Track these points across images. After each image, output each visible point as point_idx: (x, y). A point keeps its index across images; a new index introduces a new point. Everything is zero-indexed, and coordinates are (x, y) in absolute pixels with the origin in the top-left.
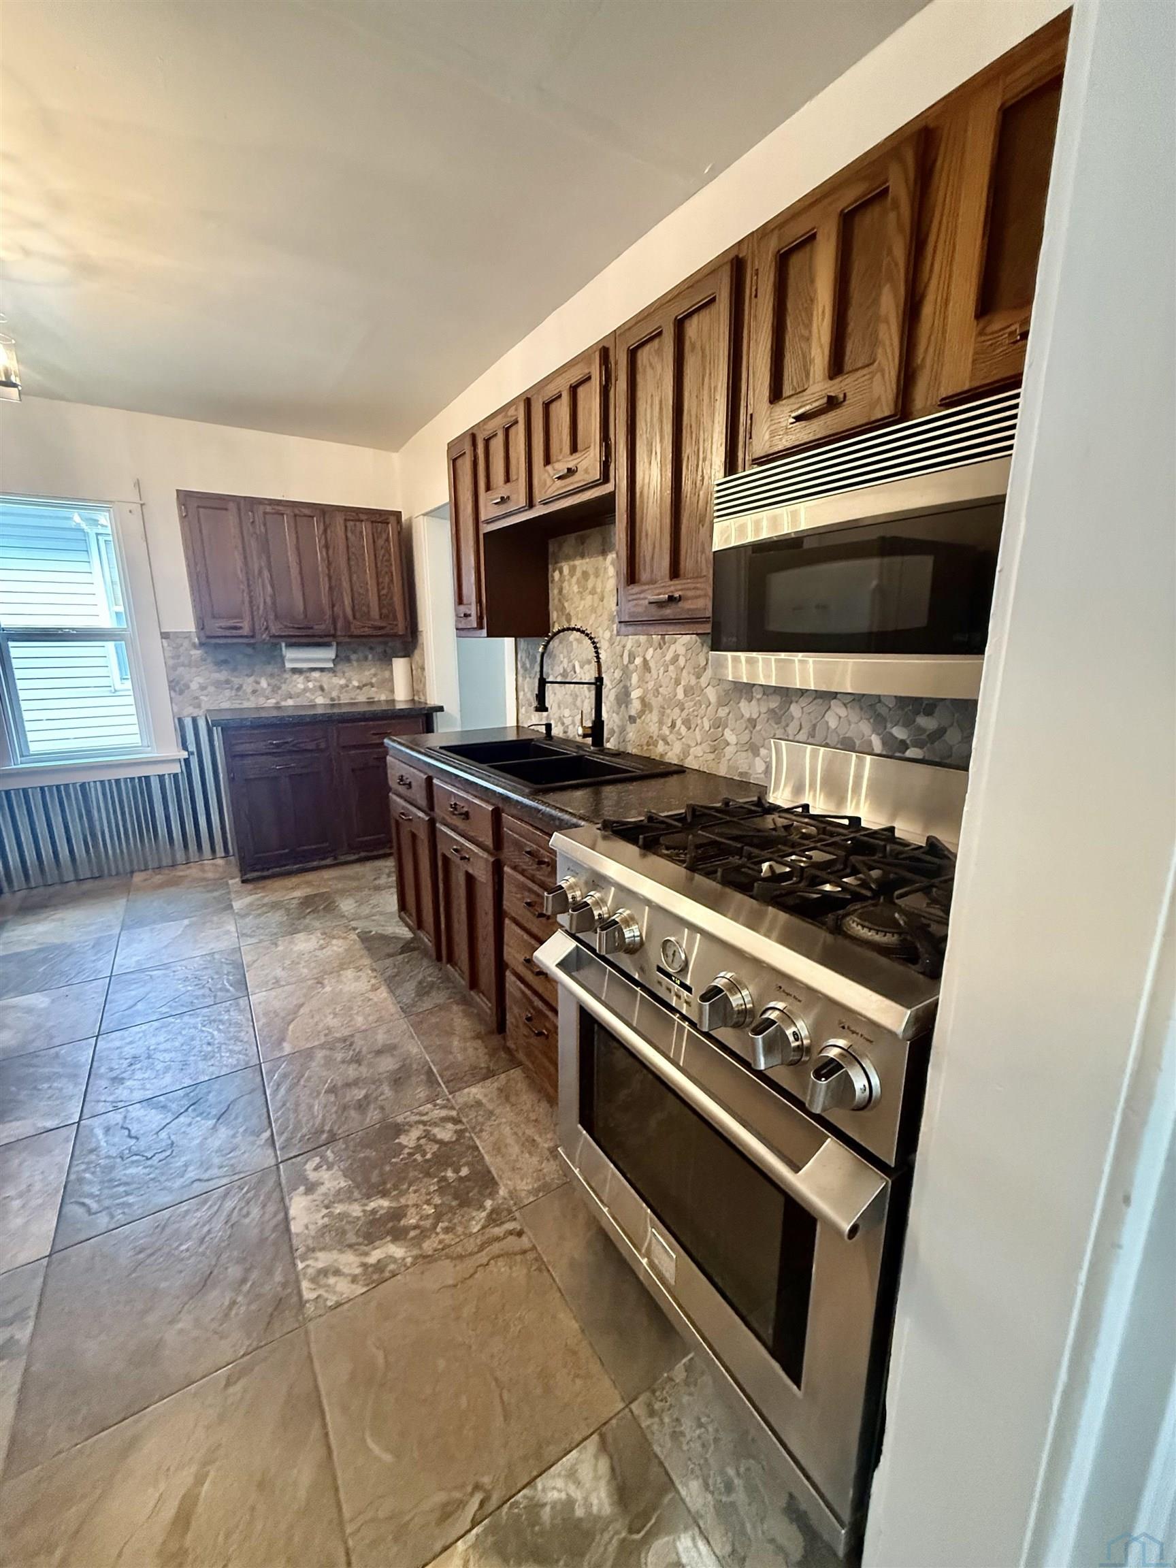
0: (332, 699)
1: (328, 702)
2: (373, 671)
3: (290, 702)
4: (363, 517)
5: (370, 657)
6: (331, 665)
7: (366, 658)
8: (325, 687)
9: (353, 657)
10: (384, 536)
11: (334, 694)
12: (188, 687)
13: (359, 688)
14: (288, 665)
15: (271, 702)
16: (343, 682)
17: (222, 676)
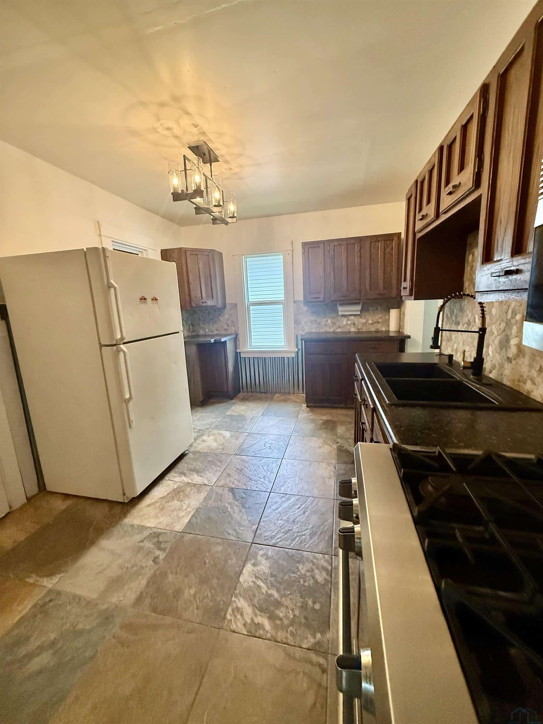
0: (358, 329)
1: (356, 330)
2: (380, 316)
3: (339, 330)
4: (379, 239)
5: (379, 308)
6: (359, 313)
7: (377, 309)
8: (356, 323)
9: (370, 309)
10: (390, 247)
11: (360, 327)
12: (301, 323)
13: (372, 324)
14: (340, 313)
15: (332, 330)
16: (364, 321)
17: (313, 318)
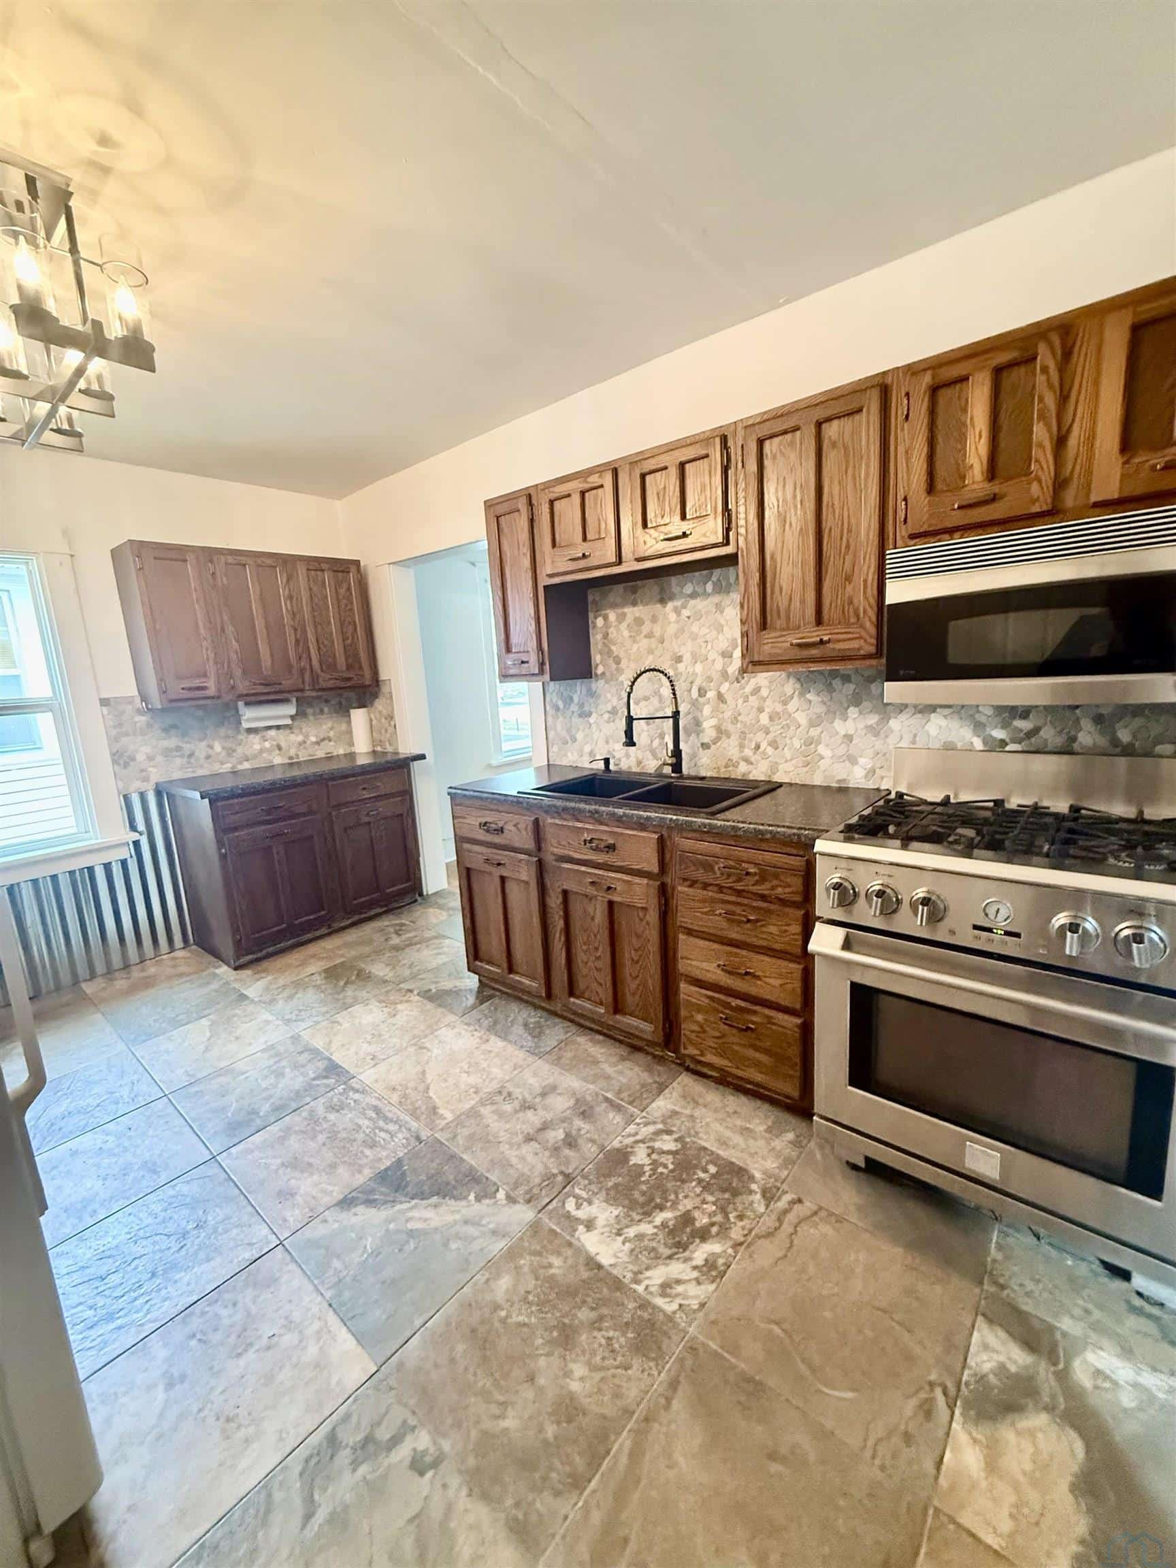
0: (291, 758)
1: (287, 761)
2: (330, 724)
3: (246, 765)
4: (324, 566)
5: (326, 710)
6: (289, 722)
7: (322, 711)
8: (283, 745)
9: (310, 711)
10: (345, 586)
11: (292, 752)
12: (133, 759)
13: (318, 743)
14: (245, 725)
15: (227, 767)
16: (300, 738)
17: (172, 742)
